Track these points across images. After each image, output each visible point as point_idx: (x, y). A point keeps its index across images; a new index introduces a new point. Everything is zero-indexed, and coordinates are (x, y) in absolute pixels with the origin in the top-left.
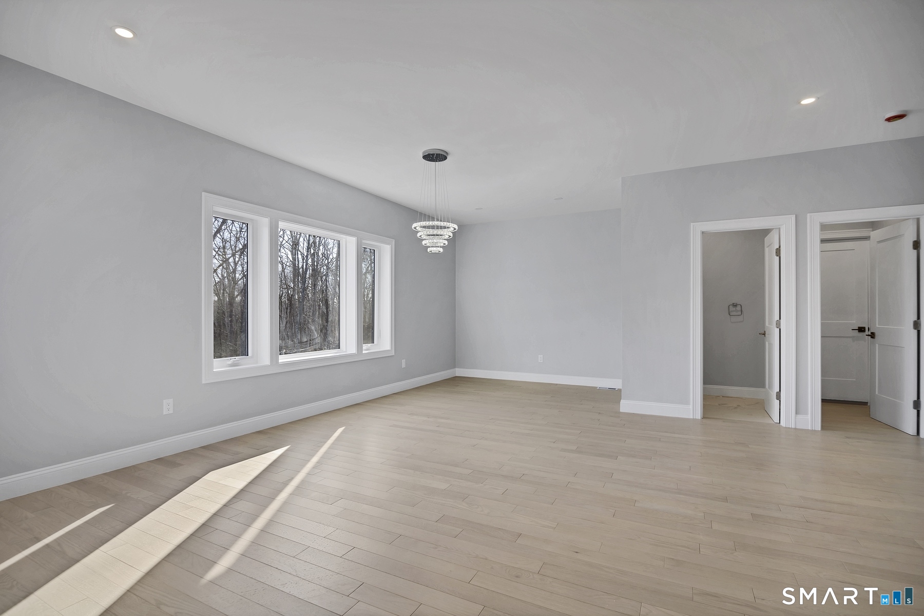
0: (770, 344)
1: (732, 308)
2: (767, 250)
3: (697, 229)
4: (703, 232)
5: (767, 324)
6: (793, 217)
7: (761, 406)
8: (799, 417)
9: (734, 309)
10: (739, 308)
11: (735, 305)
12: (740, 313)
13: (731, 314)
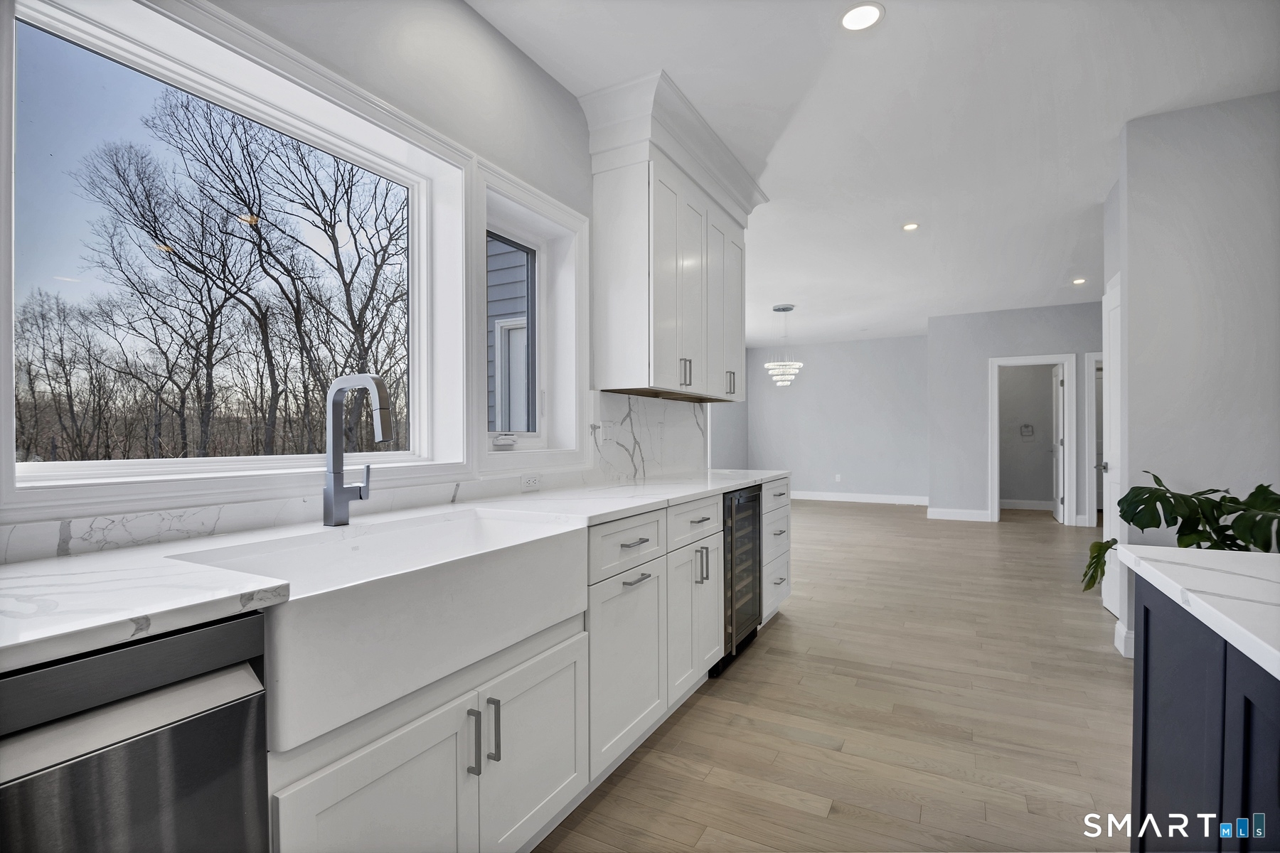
0: (1057, 460)
1: (1024, 429)
2: (1054, 379)
3: (994, 364)
4: (999, 366)
5: (1054, 443)
6: (1074, 356)
7: (1050, 515)
8: (1079, 517)
9: (1026, 430)
10: (1030, 429)
11: (1027, 426)
12: (1031, 433)
13: (1024, 434)
